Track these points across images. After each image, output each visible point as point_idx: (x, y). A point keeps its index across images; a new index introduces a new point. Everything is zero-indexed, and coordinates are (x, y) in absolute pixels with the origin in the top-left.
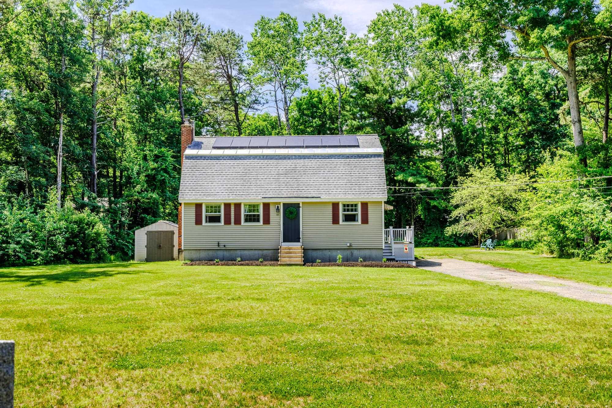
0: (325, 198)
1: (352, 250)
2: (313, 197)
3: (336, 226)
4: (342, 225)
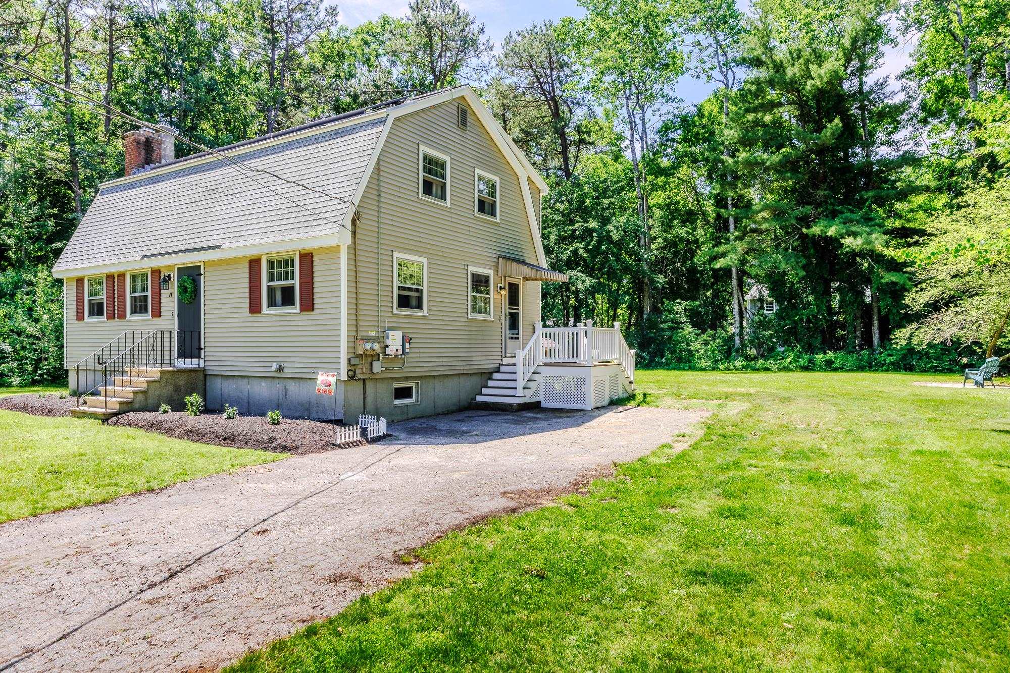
0: (232, 248)
1: (284, 382)
2: (209, 248)
3: (255, 318)
4: (267, 315)
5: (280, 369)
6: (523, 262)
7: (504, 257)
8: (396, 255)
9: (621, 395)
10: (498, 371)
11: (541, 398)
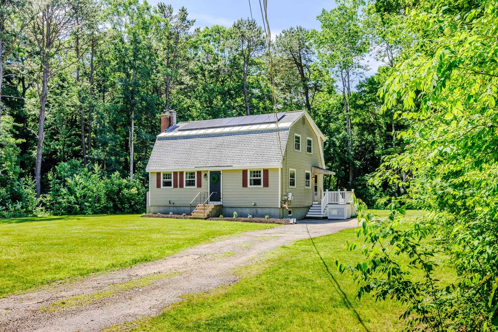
0: (236, 166)
1: (257, 209)
2: (227, 166)
3: (245, 188)
4: (249, 188)
5: (255, 205)
6: (318, 168)
7: (314, 167)
8: (290, 169)
9: (354, 215)
10: (312, 206)
11: (328, 216)
